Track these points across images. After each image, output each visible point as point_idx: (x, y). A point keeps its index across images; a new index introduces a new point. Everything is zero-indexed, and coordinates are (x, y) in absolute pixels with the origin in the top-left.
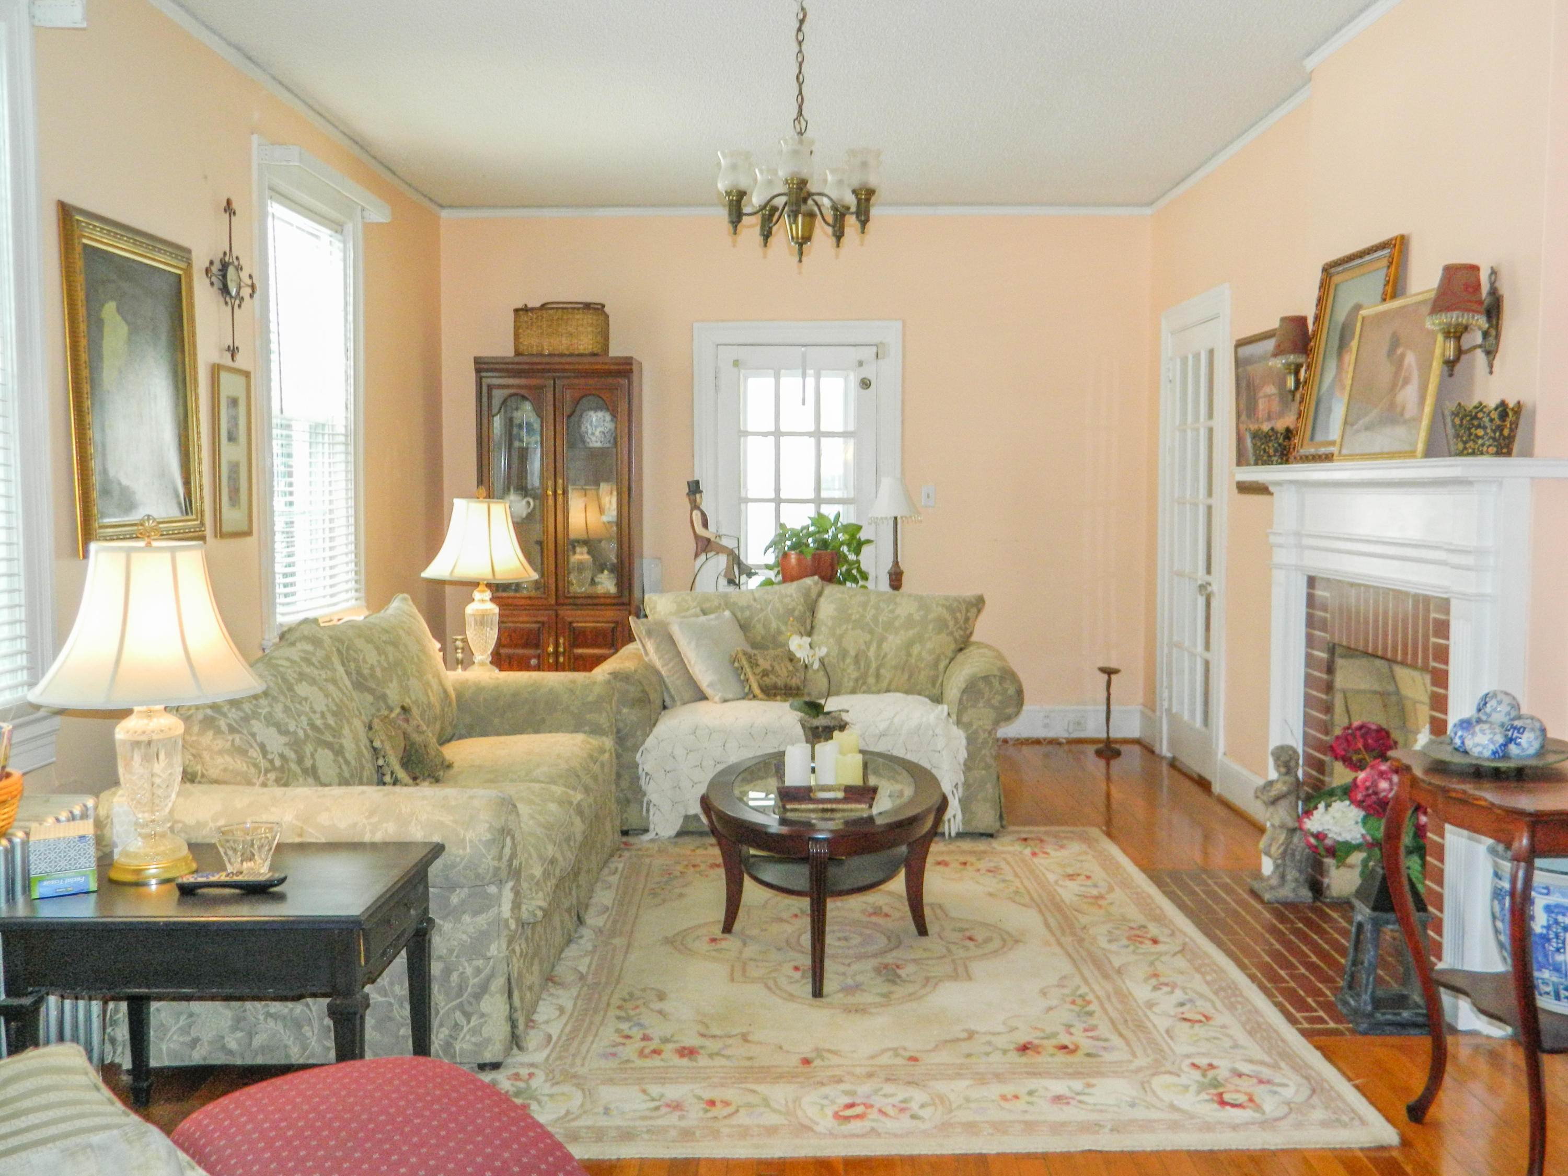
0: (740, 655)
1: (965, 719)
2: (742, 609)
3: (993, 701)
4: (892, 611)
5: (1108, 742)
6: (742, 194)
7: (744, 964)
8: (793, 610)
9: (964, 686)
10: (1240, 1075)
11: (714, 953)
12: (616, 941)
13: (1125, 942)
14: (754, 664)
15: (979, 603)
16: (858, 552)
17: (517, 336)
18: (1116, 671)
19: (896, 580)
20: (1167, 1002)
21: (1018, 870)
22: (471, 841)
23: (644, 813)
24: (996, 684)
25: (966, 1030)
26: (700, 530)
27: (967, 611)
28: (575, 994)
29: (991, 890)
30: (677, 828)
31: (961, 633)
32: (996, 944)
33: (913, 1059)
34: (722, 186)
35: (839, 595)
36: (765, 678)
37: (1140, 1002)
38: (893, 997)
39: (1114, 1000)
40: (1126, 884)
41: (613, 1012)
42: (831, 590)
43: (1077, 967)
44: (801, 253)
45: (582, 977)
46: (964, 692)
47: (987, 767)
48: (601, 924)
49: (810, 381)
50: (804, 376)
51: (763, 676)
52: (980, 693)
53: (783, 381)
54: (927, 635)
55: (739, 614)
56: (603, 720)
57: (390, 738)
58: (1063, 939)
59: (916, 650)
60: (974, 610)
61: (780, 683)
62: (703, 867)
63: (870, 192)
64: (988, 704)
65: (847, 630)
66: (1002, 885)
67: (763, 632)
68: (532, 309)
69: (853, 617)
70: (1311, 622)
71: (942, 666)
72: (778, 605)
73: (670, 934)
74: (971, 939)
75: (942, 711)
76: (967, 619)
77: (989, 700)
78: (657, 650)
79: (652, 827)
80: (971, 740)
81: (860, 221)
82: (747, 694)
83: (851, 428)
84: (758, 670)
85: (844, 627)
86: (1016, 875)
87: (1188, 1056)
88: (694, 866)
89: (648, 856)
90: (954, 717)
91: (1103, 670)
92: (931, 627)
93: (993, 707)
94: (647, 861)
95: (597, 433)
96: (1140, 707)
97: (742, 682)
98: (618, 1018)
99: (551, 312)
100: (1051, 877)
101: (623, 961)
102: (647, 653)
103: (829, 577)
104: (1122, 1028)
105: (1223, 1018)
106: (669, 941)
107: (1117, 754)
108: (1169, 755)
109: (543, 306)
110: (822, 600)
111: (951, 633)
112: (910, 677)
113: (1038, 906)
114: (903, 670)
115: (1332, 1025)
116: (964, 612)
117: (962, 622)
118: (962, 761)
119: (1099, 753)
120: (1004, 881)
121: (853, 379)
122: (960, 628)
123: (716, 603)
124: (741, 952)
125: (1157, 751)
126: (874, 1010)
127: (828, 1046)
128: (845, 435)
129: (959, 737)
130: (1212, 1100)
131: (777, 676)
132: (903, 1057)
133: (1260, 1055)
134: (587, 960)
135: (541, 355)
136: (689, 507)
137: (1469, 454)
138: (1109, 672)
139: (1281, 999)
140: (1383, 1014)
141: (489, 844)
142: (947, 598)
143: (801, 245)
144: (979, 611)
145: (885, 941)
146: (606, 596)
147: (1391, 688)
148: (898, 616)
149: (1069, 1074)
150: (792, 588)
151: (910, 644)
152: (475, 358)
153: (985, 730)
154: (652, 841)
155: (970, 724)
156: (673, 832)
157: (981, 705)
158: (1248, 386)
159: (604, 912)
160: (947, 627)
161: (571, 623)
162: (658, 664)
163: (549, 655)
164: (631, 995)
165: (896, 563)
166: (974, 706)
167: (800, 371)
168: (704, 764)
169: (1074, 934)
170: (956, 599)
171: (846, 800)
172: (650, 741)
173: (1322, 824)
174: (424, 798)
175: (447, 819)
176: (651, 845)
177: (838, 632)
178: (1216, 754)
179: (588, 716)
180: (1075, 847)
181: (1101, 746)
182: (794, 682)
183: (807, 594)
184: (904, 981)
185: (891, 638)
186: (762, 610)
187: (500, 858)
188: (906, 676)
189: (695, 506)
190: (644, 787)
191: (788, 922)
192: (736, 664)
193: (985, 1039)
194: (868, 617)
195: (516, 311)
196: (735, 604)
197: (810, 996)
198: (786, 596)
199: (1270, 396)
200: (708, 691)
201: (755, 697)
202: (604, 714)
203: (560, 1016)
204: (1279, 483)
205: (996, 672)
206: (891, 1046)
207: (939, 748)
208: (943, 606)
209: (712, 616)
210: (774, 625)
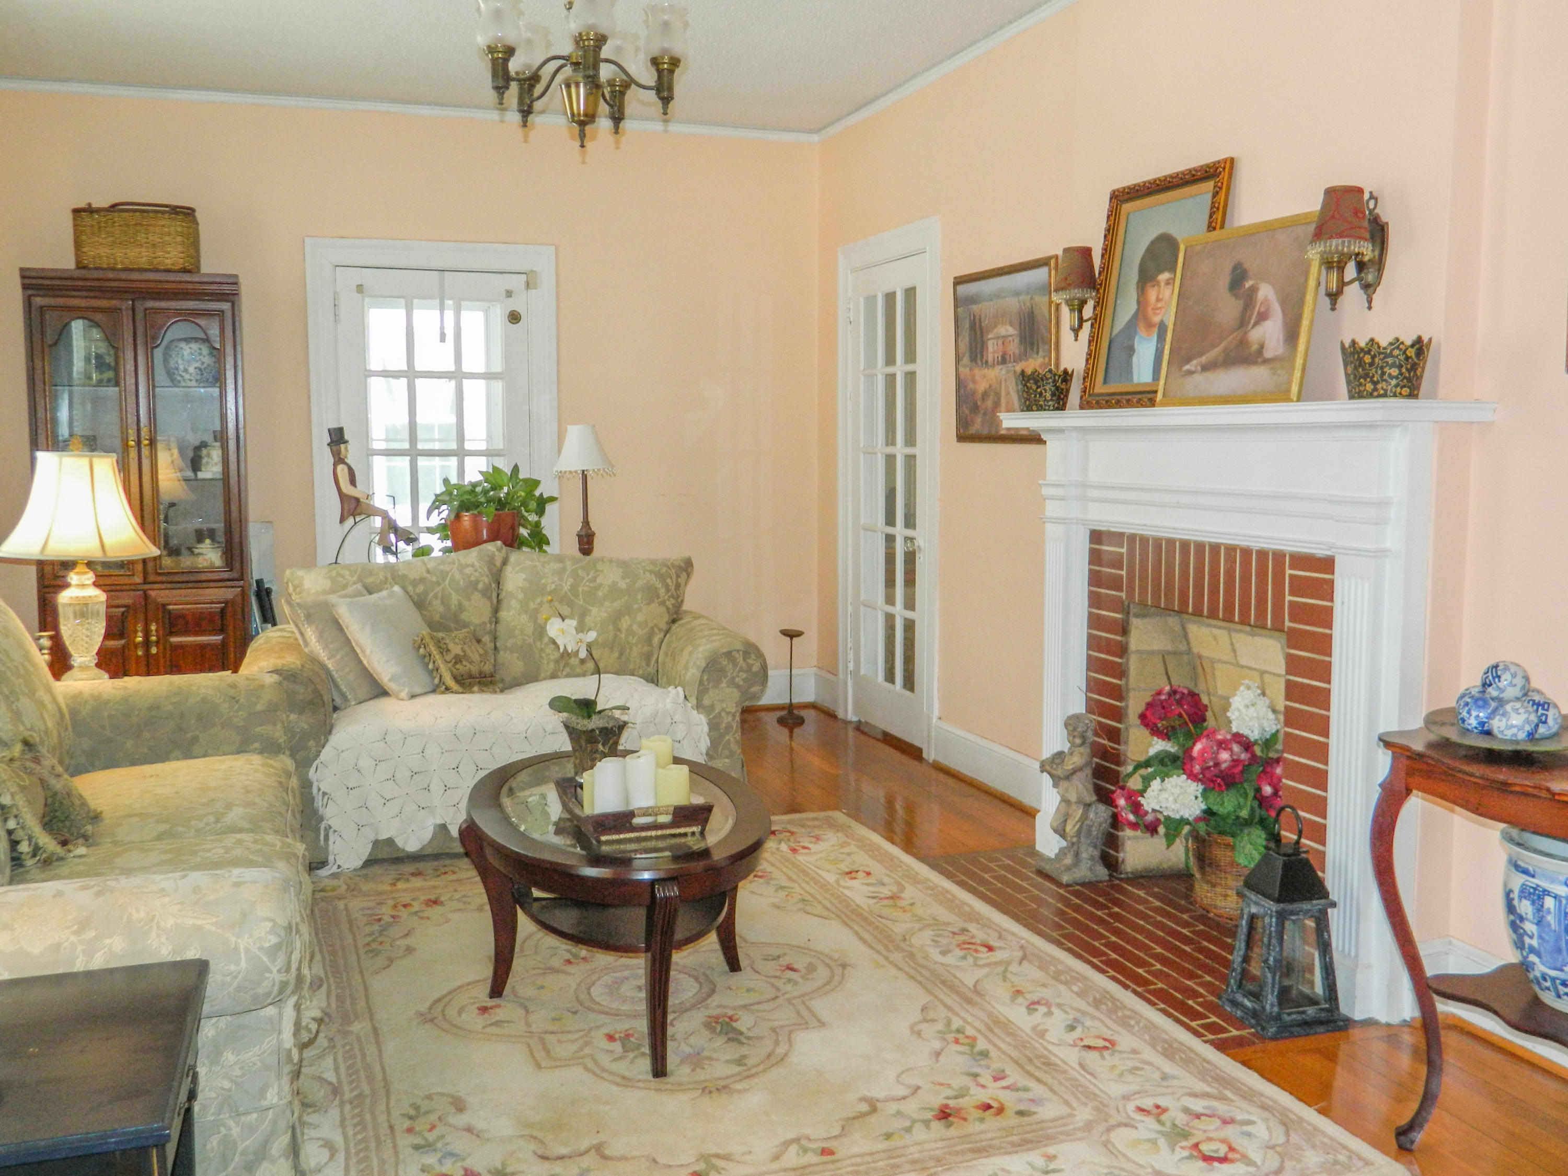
0: (427, 640)
1: (706, 702)
2: (415, 583)
3: (737, 680)
4: (593, 580)
5: (790, 707)
6: (510, 51)
7: (543, 1042)
8: (477, 582)
9: (704, 665)
10: (1198, 1116)
11: (493, 1030)
12: (356, 1027)
13: (959, 953)
14: (444, 651)
15: (687, 567)
16: (541, 511)
17: (78, 244)
18: (799, 634)
19: (586, 542)
20: (1056, 1024)
21: (788, 872)
22: (247, 951)
23: (322, 843)
24: (740, 660)
25: (864, 1099)
26: (347, 488)
27: (678, 576)
28: (338, 1118)
29: (775, 901)
30: (365, 857)
31: (673, 601)
32: (822, 973)
33: (825, 1152)
34: (482, 40)
35: (528, 563)
36: (458, 666)
37: (1028, 1030)
38: (750, 1062)
39: (996, 1030)
40: (914, 879)
41: (405, 1141)
42: (515, 556)
43: (931, 993)
44: (582, 136)
45: (336, 1091)
46: (704, 671)
47: (731, 755)
48: (324, 1004)
49: (449, 315)
50: (442, 308)
51: (456, 663)
52: (722, 671)
53: (417, 313)
54: (636, 606)
55: (410, 589)
56: (278, 734)
57: (23, 788)
58: (892, 957)
59: (625, 623)
60: (684, 575)
61: (474, 670)
62: (416, 906)
63: (675, 62)
64: (732, 683)
65: (541, 604)
66: (782, 894)
67: (441, 609)
68: (98, 211)
69: (548, 589)
70: (1095, 579)
71: (656, 641)
72: (458, 576)
73: (423, 1007)
74: (790, 968)
75: (678, 694)
76: (678, 586)
77: (733, 678)
78: (320, 638)
79: (331, 858)
80: (713, 726)
81: (662, 99)
82: (438, 686)
83: (498, 367)
84: (449, 657)
85: (538, 600)
86: (790, 878)
87: (1126, 1098)
88: (405, 906)
89: (340, 898)
90: (693, 700)
91: (785, 633)
92: (639, 596)
93: (738, 686)
94: (341, 905)
95: (191, 370)
96: (814, 670)
97: (431, 672)
98: (416, 1148)
99: (125, 215)
100: (831, 878)
101: (380, 1056)
102: (306, 643)
103: (513, 542)
104: (1030, 1068)
105: (1126, 1040)
106: (427, 1018)
107: (800, 721)
108: (855, 719)
109: (113, 206)
110: (508, 569)
111: (663, 603)
112: (621, 654)
113: (838, 916)
114: (612, 648)
115: (1235, 1033)
116: (674, 577)
117: (673, 588)
118: (704, 751)
119: (781, 721)
120: (782, 888)
121: (499, 313)
122: (672, 596)
123: (381, 576)
124: (528, 1024)
125: (841, 715)
126: (739, 1086)
127: (714, 1150)
128: (488, 376)
129: (700, 721)
130: (1189, 1158)
131: (471, 662)
132: (813, 1150)
133: (1201, 1087)
134: (328, 1062)
135: (113, 269)
136: (332, 460)
137: (1379, 396)
138: (792, 635)
139: (1162, 1006)
140: (1289, 1014)
141: (273, 952)
142: (653, 562)
143: (582, 124)
144: (689, 576)
145: (697, 986)
146: (211, 569)
147: (1183, 647)
148: (600, 585)
149: (1014, 1144)
150: (472, 556)
151: (616, 618)
152: (22, 270)
153: (728, 713)
154: (334, 876)
155: (712, 707)
156: (359, 863)
157: (723, 685)
158: (973, 327)
159: (320, 987)
160: (658, 597)
161: (164, 606)
162: (323, 656)
163: (136, 646)
164: (416, 1107)
165: (586, 523)
166: (716, 687)
167: (437, 302)
168: (398, 776)
169: (898, 948)
170: (664, 564)
171: (674, 824)
172: (327, 753)
173: (1159, 802)
174: (162, 892)
175: (207, 922)
176: (335, 882)
177: (532, 606)
178: (929, 718)
179: (258, 729)
180: (831, 839)
181: (783, 713)
182: (488, 668)
183: (491, 560)
184: (748, 1038)
185: (594, 610)
186: (438, 583)
187: (288, 970)
188: (616, 655)
189: (339, 460)
190: (321, 811)
191: (563, 972)
192: (422, 651)
193: (893, 1107)
194: (566, 587)
195: (76, 212)
196: (404, 577)
197: (650, 1077)
198: (467, 566)
199: (1005, 337)
200: (391, 686)
201: (448, 689)
202: (279, 726)
203: (332, 1156)
204: (1050, 430)
205: (739, 646)
206: (790, 1135)
207: (679, 737)
208: (651, 572)
209: (384, 593)
210: (454, 598)
